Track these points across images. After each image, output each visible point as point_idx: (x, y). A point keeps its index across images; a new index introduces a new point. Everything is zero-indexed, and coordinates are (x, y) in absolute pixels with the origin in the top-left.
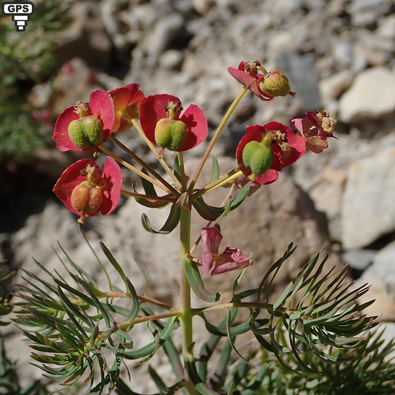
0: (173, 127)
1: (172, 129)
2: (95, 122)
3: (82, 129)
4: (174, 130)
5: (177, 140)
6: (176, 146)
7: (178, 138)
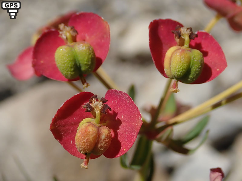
0: (192, 57)
1: (192, 59)
2: (89, 49)
3: (74, 56)
4: (194, 60)
5: (196, 71)
6: (194, 78)
7: (197, 69)
